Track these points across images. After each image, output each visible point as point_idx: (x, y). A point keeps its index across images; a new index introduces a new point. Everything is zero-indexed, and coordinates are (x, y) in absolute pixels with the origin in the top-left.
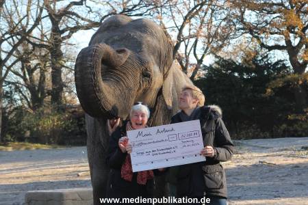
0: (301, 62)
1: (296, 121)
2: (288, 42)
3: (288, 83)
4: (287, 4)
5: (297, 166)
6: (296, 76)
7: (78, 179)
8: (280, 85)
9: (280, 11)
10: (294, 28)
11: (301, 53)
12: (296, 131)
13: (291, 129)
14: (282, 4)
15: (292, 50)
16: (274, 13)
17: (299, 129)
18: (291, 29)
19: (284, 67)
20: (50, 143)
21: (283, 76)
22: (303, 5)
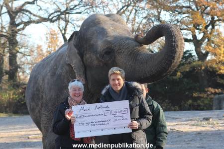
0: (204, 52)
1: (199, 98)
2: (194, 36)
3: (193, 68)
4: (194, 7)
5: (199, 133)
6: (200, 63)
7: (28, 141)
8: (188, 70)
9: (188, 12)
10: (199, 25)
11: (204, 45)
12: (199, 106)
13: (195, 104)
14: (190, 7)
15: (197, 43)
16: (184, 14)
17: (202, 104)
18: (196, 26)
19: (191, 55)
20: (6, 112)
21: (190, 63)
22: (206, 8)
